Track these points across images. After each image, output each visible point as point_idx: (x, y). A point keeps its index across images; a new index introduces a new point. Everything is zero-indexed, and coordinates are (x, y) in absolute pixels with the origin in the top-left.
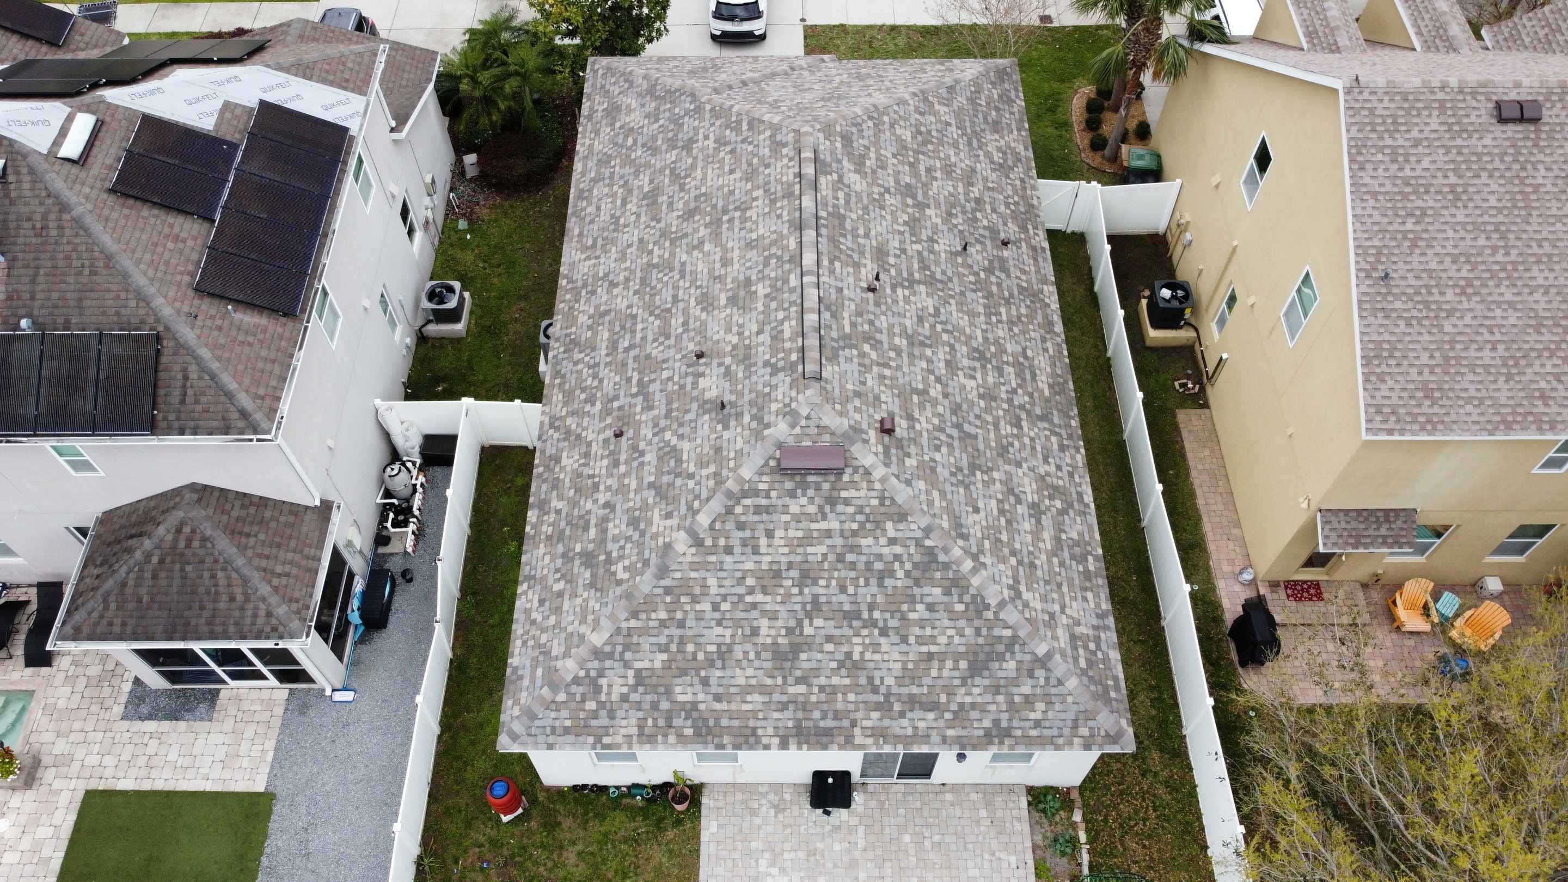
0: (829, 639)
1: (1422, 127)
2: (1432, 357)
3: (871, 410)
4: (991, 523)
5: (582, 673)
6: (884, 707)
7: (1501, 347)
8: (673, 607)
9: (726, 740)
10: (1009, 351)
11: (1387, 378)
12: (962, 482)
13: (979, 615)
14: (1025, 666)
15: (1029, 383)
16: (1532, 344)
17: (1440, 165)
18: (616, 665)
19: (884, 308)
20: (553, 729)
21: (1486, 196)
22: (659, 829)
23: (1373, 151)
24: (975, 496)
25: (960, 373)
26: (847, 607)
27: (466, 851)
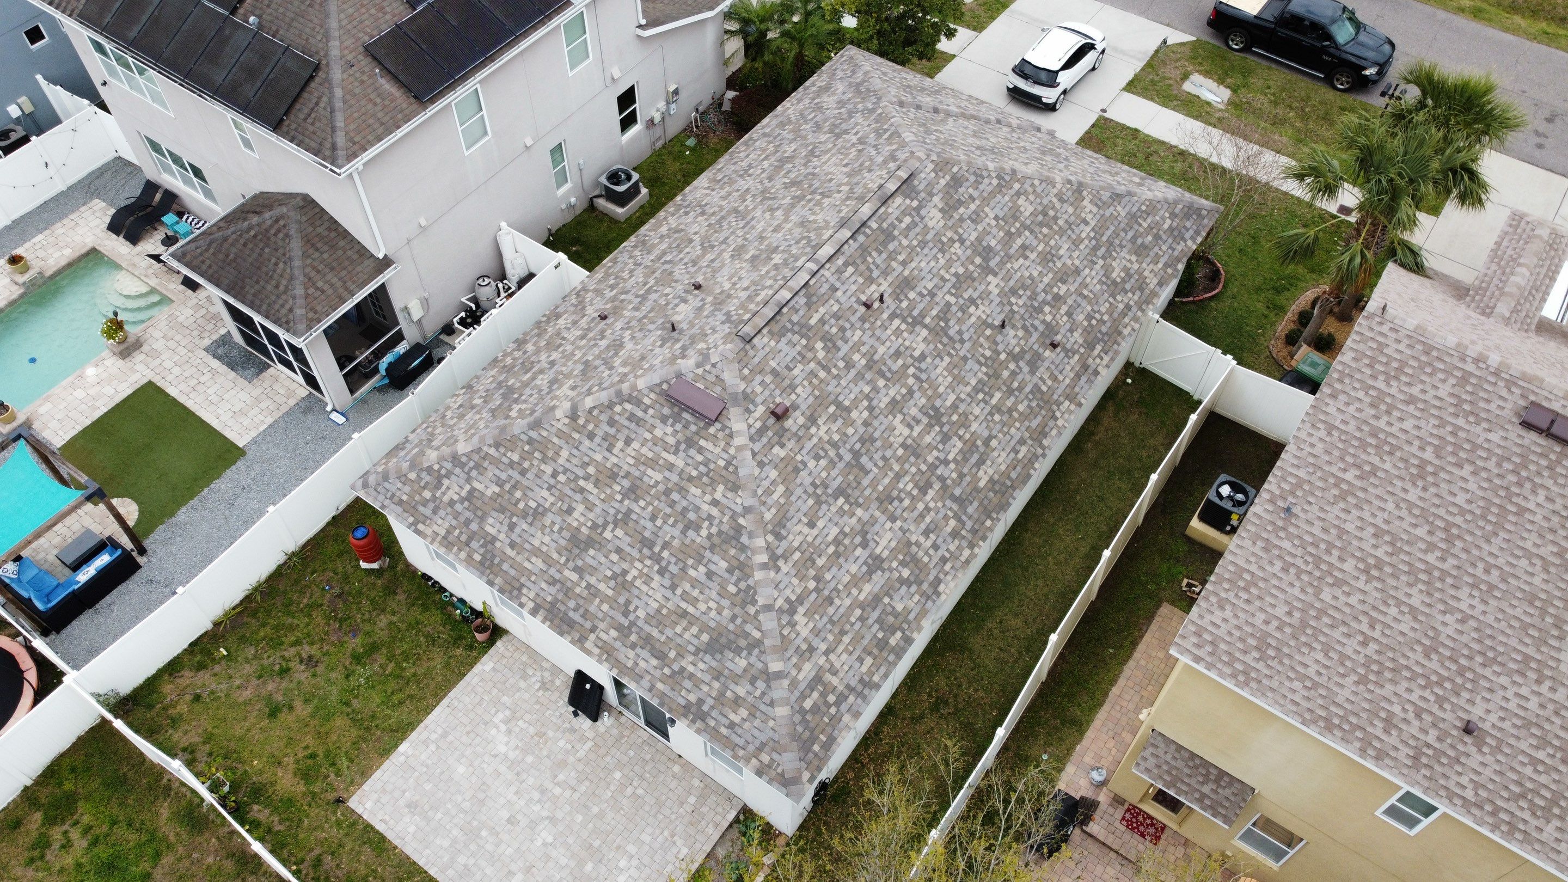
0: (619, 551)
1: (1428, 388)
2: (1289, 614)
3: (778, 392)
4: (817, 542)
5: (436, 467)
6: (624, 631)
7: (1373, 646)
8: (526, 456)
9: (498, 581)
10: (972, 429)
11: (1228, 607)
12: (818, 496)
13: (744, 604)
14: (753, 671)
15: (969, 465)
16: (1411, 663)
17: (1422, 434)
18: (463, 475)
19: (867, 325)
20: (393, 495)
21: (1455, 489)
22: (455, 643)
23: (1357, 385)
24: (820, 514)
25: (899, 417)
26: (647, 534)
27: (324, 570)
